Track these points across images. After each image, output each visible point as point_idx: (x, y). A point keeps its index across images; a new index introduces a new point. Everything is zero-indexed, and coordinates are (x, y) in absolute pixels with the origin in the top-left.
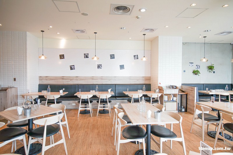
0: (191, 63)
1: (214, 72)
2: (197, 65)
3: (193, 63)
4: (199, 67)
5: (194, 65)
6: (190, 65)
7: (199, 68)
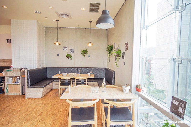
0: (65, 47)
1: (89, 56)
2: (71, 50)
3: (67, 47)
4: (74, 51)
5: (68, 49)
6: (64, 49)
7: (74, 53)
